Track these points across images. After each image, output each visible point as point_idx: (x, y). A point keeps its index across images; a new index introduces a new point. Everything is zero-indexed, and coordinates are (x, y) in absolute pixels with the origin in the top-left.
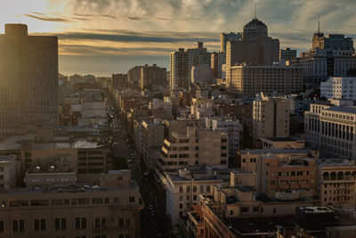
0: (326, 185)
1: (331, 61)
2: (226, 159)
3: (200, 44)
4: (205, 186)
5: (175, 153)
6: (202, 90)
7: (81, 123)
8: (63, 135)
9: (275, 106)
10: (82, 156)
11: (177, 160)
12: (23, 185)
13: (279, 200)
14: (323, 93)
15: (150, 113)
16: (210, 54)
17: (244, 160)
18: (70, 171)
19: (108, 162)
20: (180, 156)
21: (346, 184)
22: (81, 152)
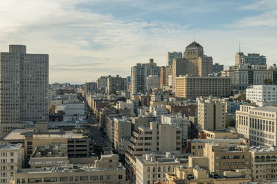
0: (257, 165)
1: (251, 73)
2: (180, 146)
3: (152, 60)
4: (167, 167)
5: (141, 141)
6: (156, 94)
7: (66, 119)
8: (53, 129)
9: (215, 106)
10: (71, 144)
11: (144, 147)
12: (29, 167)
13: (226, 177)
14: (248, 97)
15: (117, 111)
16: (159, 68)
17: (194, 147)
18: (63, 155)
19: (90, 149)
20: (146, 144)
21: (272, 165)
22: (70, 141)
